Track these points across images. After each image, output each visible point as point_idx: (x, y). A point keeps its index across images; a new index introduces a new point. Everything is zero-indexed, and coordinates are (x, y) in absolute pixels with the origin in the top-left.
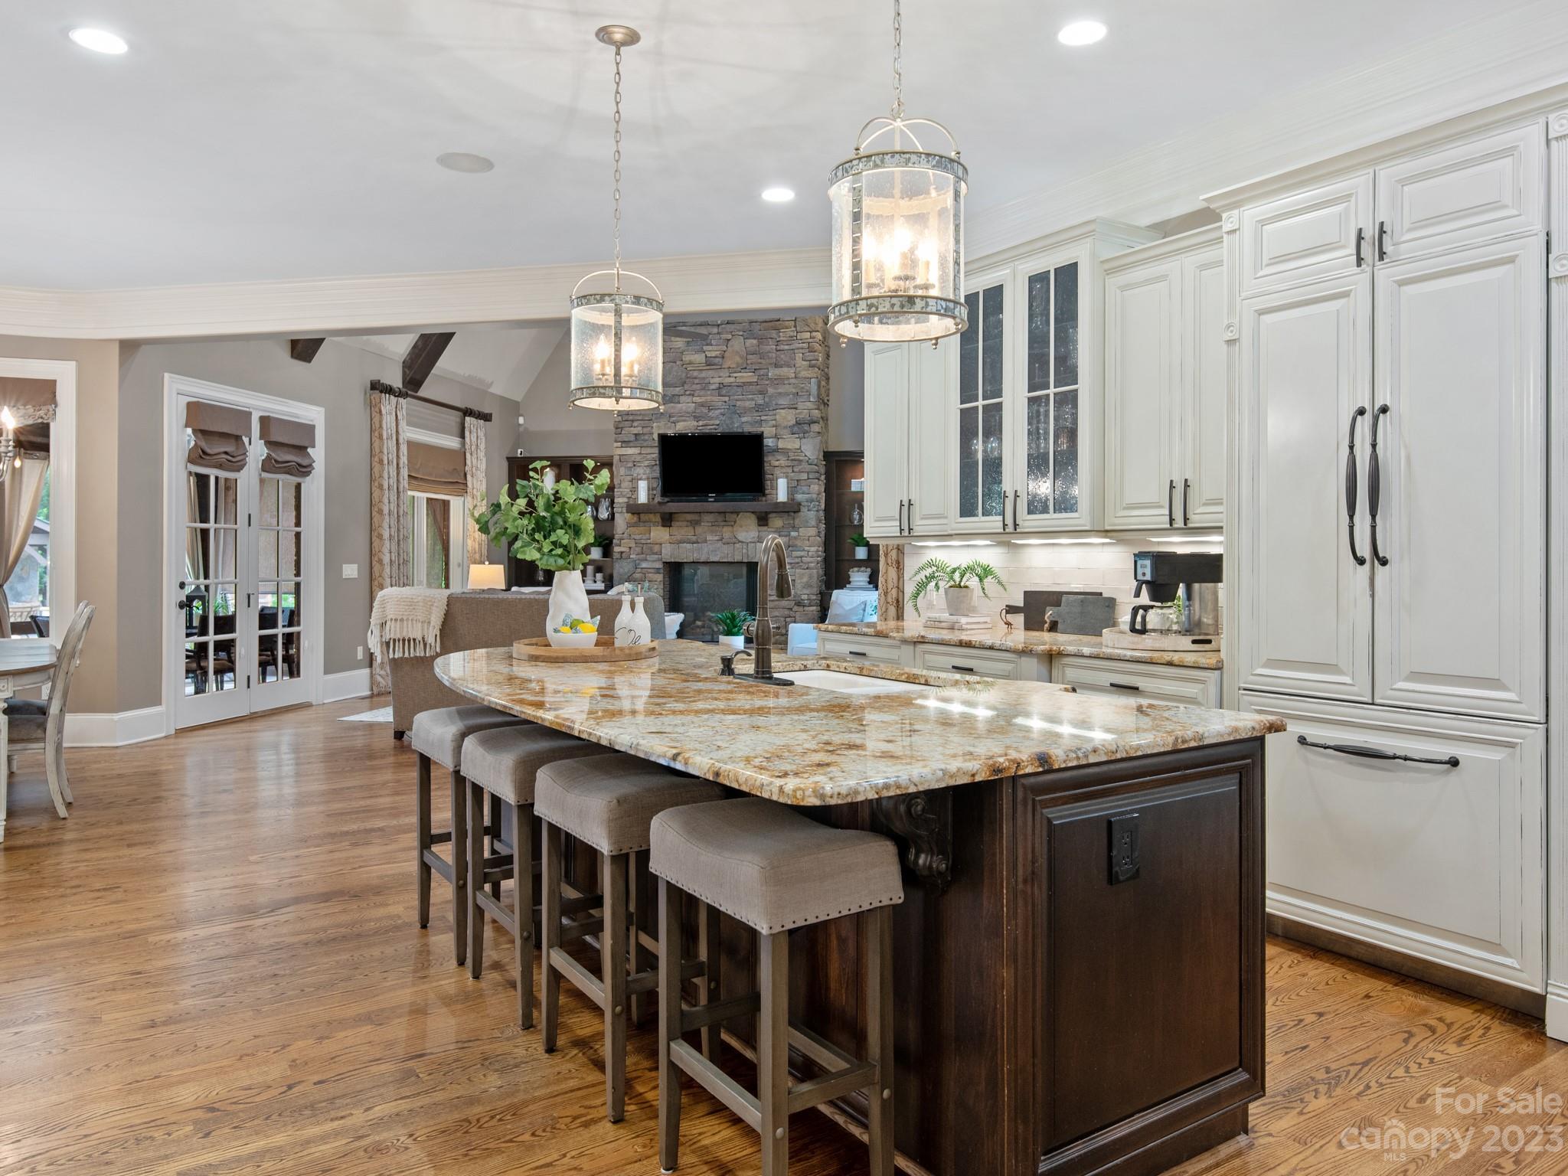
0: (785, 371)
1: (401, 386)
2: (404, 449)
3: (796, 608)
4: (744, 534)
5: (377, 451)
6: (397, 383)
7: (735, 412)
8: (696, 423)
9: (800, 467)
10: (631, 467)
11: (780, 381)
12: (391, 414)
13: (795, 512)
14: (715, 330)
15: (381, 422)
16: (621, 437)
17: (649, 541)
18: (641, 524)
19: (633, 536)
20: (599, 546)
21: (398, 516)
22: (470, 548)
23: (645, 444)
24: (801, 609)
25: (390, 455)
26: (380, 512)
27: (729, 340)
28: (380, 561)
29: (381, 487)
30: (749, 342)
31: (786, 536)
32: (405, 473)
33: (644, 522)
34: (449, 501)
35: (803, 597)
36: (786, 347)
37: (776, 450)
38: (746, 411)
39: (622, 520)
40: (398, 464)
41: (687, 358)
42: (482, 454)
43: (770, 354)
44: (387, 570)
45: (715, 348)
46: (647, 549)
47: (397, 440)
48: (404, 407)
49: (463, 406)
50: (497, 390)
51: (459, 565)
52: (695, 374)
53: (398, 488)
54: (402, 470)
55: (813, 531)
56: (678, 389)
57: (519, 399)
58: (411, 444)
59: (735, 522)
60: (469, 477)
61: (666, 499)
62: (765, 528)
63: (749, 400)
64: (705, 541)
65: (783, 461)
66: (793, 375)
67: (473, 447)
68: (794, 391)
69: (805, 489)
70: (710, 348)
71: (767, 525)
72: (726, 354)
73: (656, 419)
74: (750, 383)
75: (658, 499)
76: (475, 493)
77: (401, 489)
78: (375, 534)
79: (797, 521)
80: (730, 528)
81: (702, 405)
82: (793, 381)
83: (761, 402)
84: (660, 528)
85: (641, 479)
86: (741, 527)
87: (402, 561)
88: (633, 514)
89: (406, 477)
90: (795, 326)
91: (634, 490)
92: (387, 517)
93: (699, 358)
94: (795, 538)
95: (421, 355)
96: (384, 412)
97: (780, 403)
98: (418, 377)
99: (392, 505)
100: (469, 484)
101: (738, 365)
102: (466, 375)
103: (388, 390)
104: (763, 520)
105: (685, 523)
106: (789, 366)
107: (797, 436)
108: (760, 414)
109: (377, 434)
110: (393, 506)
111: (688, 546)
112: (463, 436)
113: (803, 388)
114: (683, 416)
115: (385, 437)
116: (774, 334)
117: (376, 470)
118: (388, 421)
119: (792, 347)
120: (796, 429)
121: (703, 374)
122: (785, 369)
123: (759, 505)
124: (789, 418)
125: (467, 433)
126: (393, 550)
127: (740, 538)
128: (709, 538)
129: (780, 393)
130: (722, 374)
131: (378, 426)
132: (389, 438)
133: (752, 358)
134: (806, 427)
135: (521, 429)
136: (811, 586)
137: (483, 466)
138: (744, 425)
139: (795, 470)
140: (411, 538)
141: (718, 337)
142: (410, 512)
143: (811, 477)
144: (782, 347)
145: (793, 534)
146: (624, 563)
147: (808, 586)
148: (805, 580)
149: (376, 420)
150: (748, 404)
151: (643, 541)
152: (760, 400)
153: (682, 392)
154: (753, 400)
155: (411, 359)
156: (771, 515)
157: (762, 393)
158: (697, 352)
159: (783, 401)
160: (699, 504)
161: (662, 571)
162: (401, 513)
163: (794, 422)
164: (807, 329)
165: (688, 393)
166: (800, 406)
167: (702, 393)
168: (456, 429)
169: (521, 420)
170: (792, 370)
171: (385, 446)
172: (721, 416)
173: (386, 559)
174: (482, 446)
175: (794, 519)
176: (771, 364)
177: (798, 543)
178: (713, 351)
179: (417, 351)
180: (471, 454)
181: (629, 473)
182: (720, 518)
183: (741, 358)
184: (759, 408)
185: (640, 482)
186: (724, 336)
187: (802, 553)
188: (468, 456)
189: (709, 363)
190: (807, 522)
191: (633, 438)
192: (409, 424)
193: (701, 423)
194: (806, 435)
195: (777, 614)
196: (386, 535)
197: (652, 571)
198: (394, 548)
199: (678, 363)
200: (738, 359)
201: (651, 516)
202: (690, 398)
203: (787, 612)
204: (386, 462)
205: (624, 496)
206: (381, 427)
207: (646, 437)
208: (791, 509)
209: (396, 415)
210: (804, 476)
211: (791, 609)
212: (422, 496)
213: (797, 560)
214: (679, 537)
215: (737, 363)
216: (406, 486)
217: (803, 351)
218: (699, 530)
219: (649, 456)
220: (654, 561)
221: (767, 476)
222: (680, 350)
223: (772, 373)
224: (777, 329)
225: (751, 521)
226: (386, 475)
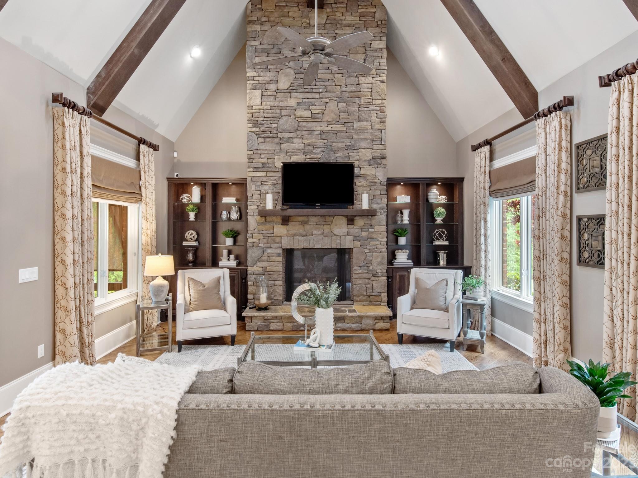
0: (365, 124)
1: (85, 106)
2: (88, 161)
3: (373, 278)
4: (338, 230)
5: (60, 159)
6: (82, 103)
7: (332, 150)
8: (304, 157)
9: (375, 187)
10: (260, 185)
11: (360, 131)
12: (74, 127)
13: (372, 216)
14: (317, 96)
15: (63, 134)
16: (253, 165)
17: (272, 235)
18: (267, 223)
19: (261, 232)
20: (232, 237)
21: (82, 220)
22: (144, 242)
23: (270, 170)
24: (376, 278)
25: (73, 165)
26: (63, 216)
27: (327, 103)
28: (63, 262)
29: (63, 193)
30: (341, 105)
31: (366, 231)
32: (88, 182)
33: (269, 222)
34: (126, 208)
35: (378, 271)
36: (366, 109)
37: (359, 176)
38: (339, 149)
39: (253, 220)
40: (82, 174)
41: (298, 113)
42: (152, 173)
43: (355, 113)
44: (71, 270)
45: (318, 107)
46: (271, 240)
47: (81, 153)
48: (88, 124)
49: (139, 136)
50: (161, 130)
51: (135, 254)
52: (304, 124)
53: (81, 195)
54: (86, 179)
55: (384, 228)
56: (292, 134)
57: (174, 141)
58: (94, 158)
59: (332, 222)
60: (143, 189)
61: (285, 207)
62: (352, 226)
63: (340, 142)
64: (312, 235)
65: (364, 183)
66: (370, 127)
67: (146, 168)
68: (370, 137)
69: (379, 201)
70: (314, 107)
71: (353, 224)
72: (325, 112)
73: (277, 153)
74: (342, 132)
75: (279, 207)
76: (148, 200)
77: (85, 196)
78: (57, 237)
79: (373, 222)
80: (328, 226)
81: (309, 145)
82: (370, 131)
83: (349, 144)
84: (280, 226)
85: (268, 193)
86: (336, 225)
87: (86, 260)
88: (261, 216)
89: (90, 185)
90: (371, 96)
91: (263, 200)
92: (70, 221)
93: (307, 114)
94: (372, 233)
95: (104, 84)
96: (67, 124)
97: (361, 145)
98: (101, 103)
99: (76, 233)
100: (143, 194)
101: (333, 120)
102: (141, 114)
103: (73, 106)
104: (351, 221)
105: (298, 223)
106: (367, 121)
107: (373, 166)
108: (349, 151)
109: (59, 144)
110: (77, 211)
111: (300, 238)
112: (138, 159)
113: (377, 136)
114: (296, 152)
115: (68, 147)
116: (357, 100)
117: (59, 177)
118: (72, 133)
119: (369, 109)
120: (372, 162)
121: (310, 125)
122: (365, 123)
123: (349, 211)
124: (368, 155)
125: (141, 157)
126: (76, 250)
127: (335, 233)
128: (314, 232)
129: (362, 139)
130: (322, 125)
131: (60, 136)
132: (73, 148)
133: (343, 115)
134: (379, 161)
135: (176, 160)
136: (383, 264)
137: (153, 183)
138: (339, 157)
139: (372, 188)
140: (95, 239)
141: (320, 100)
142: (93, 215)
143: (382, 193)
144: (363, 109)
145: (371, 230)
146: (255, 250)
147: (381, 263)
148: (379, 260)
149: (59, 131)
150: (340, 145)
151: (268, 235)
152: (348, 142)
153: (295, 136)
154: (343, 142)
155: (94, 86)
156: (356, 218)
157: (349, 138)
158: (305, 110)
159: (364, 144)
160: (310, 210)
161: (282, 255)
162: (85, 217)
163: (371, 157)
164: (379, 97)
165: (299, 136)
166: (375, 147)
167: (309, 137)
168: (133, 153)
169: (175, 155)
170: (369, 124)
171: (68, 156)
172: (322, 153)
173: (69, 260)
174: (153, 167)
175: (371, 220)
176: (355, 119)
177: (374, 236)
178: (316, 110)
179: (100, 80)
180: (145, 173)
181: (258, 189)
182: (322, 219)
183: (335, 114)
184: (347, 148)
185: (267, 195)
186: (324, 100)
187: (377, 243)
188: (142, 173)
189: (314, 118)
190: (380, 222)
191: (261, 166)
192: (92, 141)
193: (308, 157)
194: (379, 166)
195: (360, 282)
196: (69, 238)
197: (275, 255)
198: (78, 248)
199: (292, 116)
200: (333, 115)
201: (274, 218)
202: (301, 139)
203: (367, 281)
204: (69, 170)
205: (254, 205)
206: (64, 138)
207: (270, 165)
208: (370, 214)
209: (80, 130)
210: (378, 192)
211: (369, 279)
212: (104, 203)
213: (373, 247)
214: (294, 232)
215: (333, 119)
216: (90, 193)
217: (376, 112)
218: (307, 227)
219: (272, 178)
220: (276, 248)
221: (355, 192)
222: (294, 108)
223: (356, 125)
224: (360, 97)
225: (344, 221)
226: (69, 183)
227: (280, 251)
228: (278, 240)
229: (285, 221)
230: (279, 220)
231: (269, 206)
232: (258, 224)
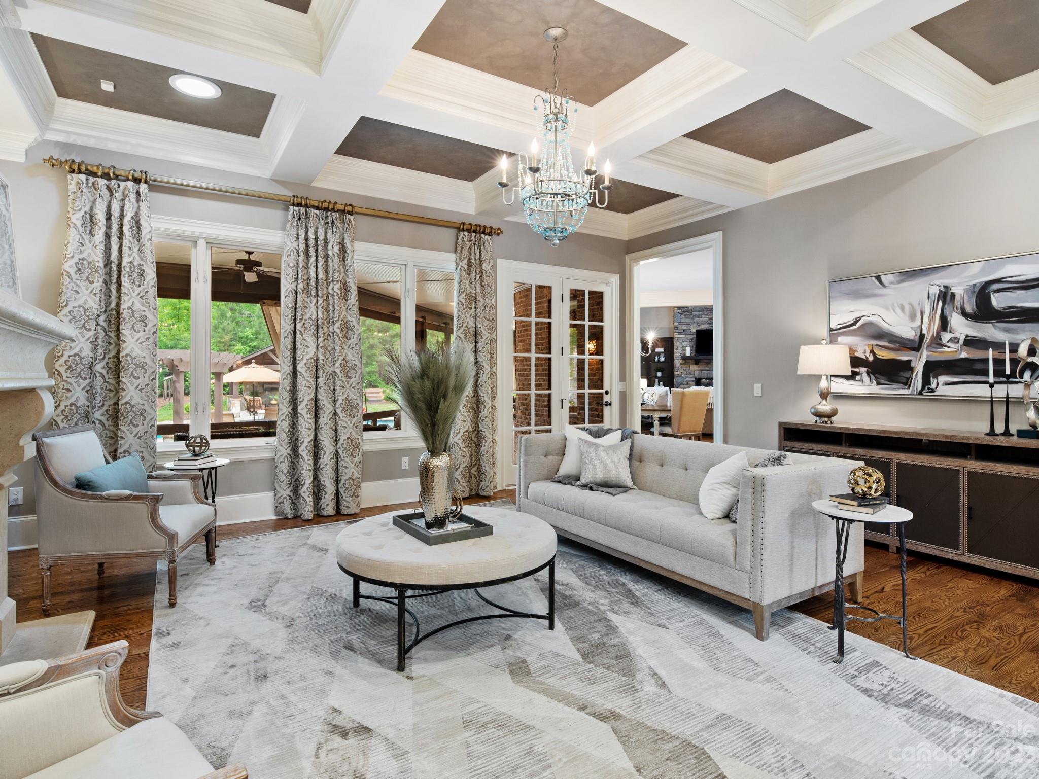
227: (694, 379)
228: (692, 373)
229: (697, 362)
230: (693, 362)
231: (688, 354)
232: (681, 364)
